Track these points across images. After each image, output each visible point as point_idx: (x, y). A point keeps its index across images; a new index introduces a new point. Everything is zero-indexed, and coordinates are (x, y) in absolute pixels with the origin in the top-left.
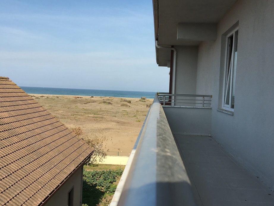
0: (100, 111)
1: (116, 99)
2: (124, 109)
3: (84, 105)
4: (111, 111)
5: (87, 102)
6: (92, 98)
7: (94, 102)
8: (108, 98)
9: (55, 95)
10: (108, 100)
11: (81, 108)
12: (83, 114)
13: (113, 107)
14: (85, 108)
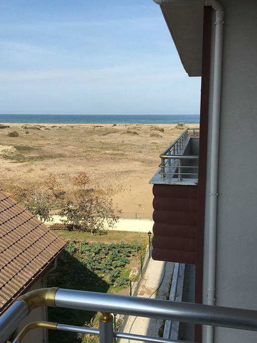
0: (122, 145)
1: (145, 127)
2: (154, 141)
3: (102, 137)
4: (137, 144)
5: (107, 132)
6: (115, 127)
7: (115, 132)
8: (134, 125)
9: (70, 125)
10: (135, 128)
11: (98, 141)
12: (98, 150)
13: (140, 138)
14: (103, 141)
